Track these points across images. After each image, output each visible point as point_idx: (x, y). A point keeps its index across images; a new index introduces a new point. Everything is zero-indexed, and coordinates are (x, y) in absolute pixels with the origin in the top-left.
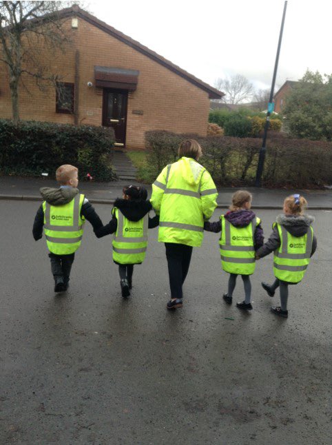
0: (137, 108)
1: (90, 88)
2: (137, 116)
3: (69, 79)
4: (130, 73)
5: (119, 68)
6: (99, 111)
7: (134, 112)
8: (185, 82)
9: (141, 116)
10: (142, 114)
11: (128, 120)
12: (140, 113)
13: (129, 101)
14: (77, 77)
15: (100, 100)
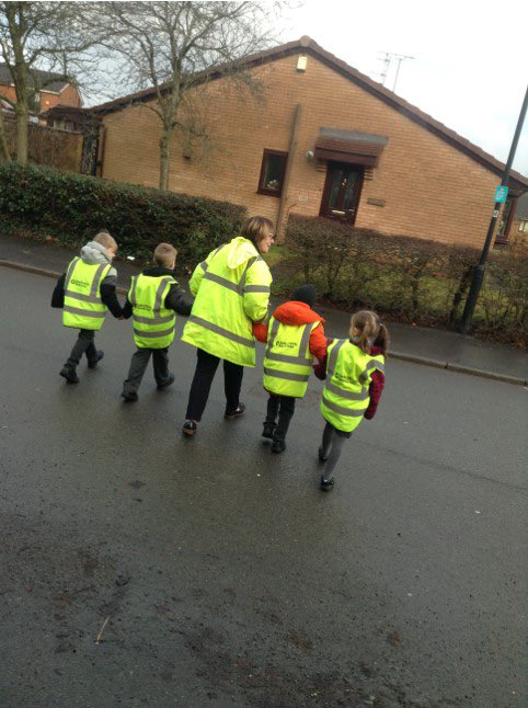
0: (377, 195)
1: (309, 159)
2: (374, 208)
3: (278, 145)
4: (373, 140)
5: (358, 132)
6: (317, 196)
7: (371, 202)
8: (463, 160)
9: (380, 209)
10: (382, 206)
11: (359, 213)
12: (379, 204)
13: (365, 183)
14: (291, 142)
15: (321, 179)
